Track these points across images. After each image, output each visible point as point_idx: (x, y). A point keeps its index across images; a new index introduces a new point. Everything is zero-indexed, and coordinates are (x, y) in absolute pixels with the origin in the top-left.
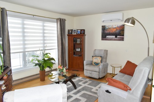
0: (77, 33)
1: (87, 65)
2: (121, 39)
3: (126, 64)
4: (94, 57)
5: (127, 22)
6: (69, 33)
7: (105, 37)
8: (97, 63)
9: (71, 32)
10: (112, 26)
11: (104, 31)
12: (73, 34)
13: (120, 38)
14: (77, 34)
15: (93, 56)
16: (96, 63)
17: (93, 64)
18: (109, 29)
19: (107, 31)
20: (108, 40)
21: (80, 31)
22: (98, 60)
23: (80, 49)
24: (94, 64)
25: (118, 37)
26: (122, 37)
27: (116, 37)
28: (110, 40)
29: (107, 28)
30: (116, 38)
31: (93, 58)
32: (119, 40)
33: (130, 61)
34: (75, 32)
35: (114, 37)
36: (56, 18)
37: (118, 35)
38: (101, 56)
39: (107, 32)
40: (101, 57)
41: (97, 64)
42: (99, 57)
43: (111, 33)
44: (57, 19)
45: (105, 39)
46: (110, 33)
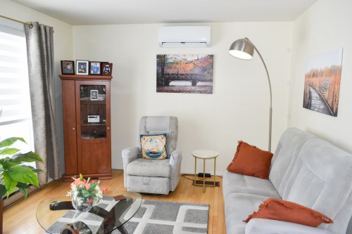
0: (92, 72)
1: (131, 160)
2: (206, 88)
3: (238, 150)
4: (146, 138)
5: (237, 47)
6: (65, 71)
7: (167, 84)
8: (155, 153)
9: (69, 67)
10: (184, 58)
11: (163, 70)
12: (77, 73)
13: (202, 86)
14: (90, 74)
15: (141, 136)
16: (151, 153)
17: (144, 155)
18: (177, 64)
19: (170, 68)
20: (175, 92)
21: (98, 65)
22: (158, 144)
23: (98, 117)
24: (147, 157)
25: (199, 84)
26: (207, 84)
27: (194, 84)
28: (179, 92)
29: (171, 61)
30: (193, 88)
31: (143, 141)
32: (201, 92)
33: (245, 141)
34: (85, 70)
35: (189, 83)
36: (25, 22)
37: (199, 81)
38: (164, 132)
39: (171, 71)
40: (165, 135)
41: (154, 155)
42: (160, 137)
43: (182, 74)
44: (25, 24)
45: (166, 88)
46: (178, 74)
